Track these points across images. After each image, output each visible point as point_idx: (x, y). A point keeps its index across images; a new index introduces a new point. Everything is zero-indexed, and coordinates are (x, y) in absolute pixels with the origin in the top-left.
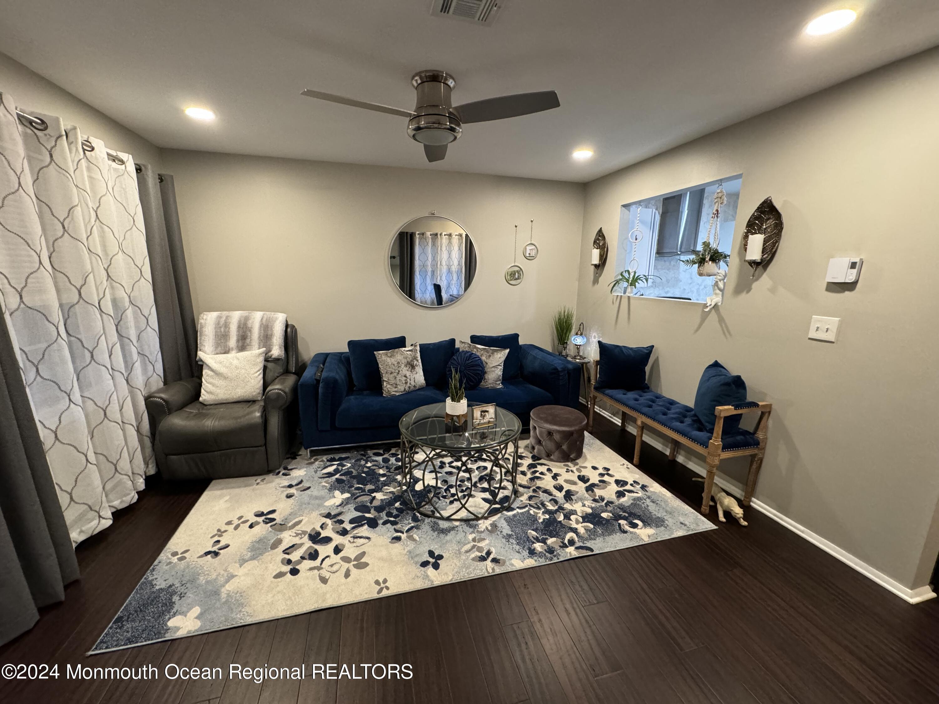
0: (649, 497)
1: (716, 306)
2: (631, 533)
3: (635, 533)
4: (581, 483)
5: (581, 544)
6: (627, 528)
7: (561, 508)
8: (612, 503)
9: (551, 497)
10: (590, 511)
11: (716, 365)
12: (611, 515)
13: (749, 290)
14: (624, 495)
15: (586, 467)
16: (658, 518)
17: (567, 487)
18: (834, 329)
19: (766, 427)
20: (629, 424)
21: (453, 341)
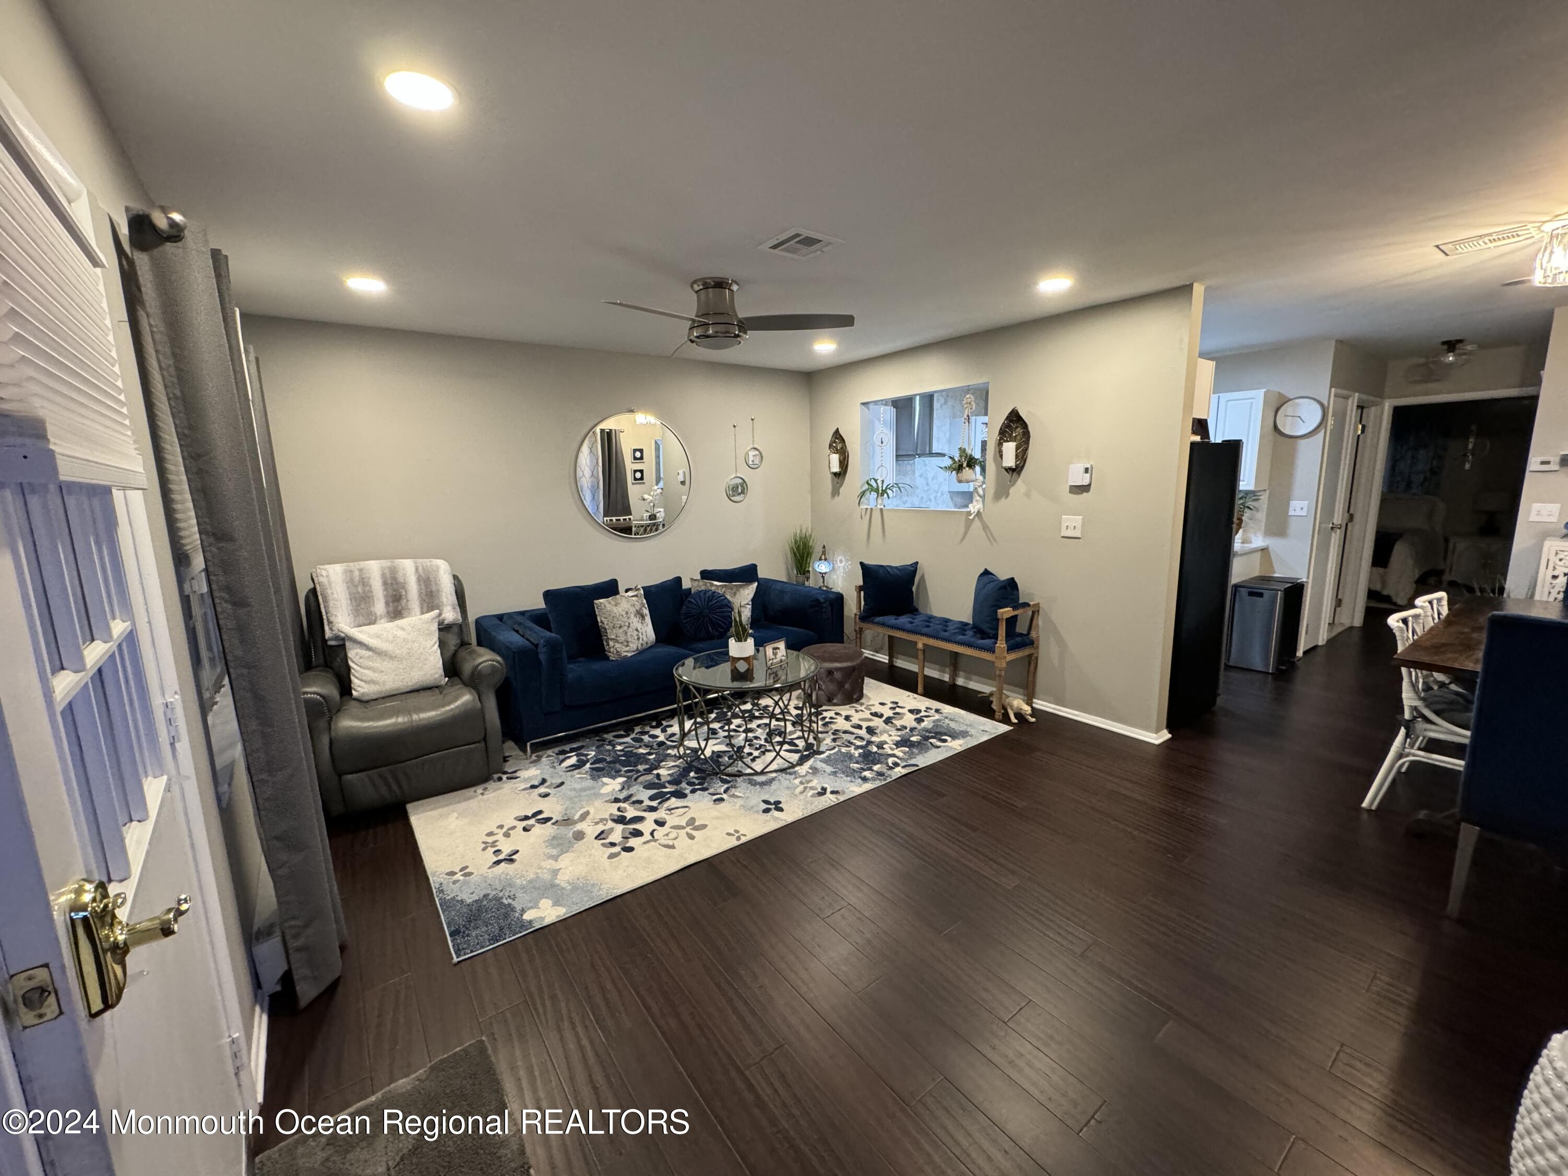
0: (946, 718)
1: (979, 514)
2: (944, 746)
3: (948, 746)
4: (876, 719)
5: (905, 764)
6: (939, 744)
7: (869, 743)
8: (915, 728)
9: (854, 736)
10: (899, 739)
11: (986, 573)
12: (919, 738)
13: (1007, 495)
14: (923, 721)
15: (873, 705)
16: (962, 731)
17: (865, 725)
18: (1079, 525)
19: (1037, 625)
20: (897, 658)
21: (678, 580)
